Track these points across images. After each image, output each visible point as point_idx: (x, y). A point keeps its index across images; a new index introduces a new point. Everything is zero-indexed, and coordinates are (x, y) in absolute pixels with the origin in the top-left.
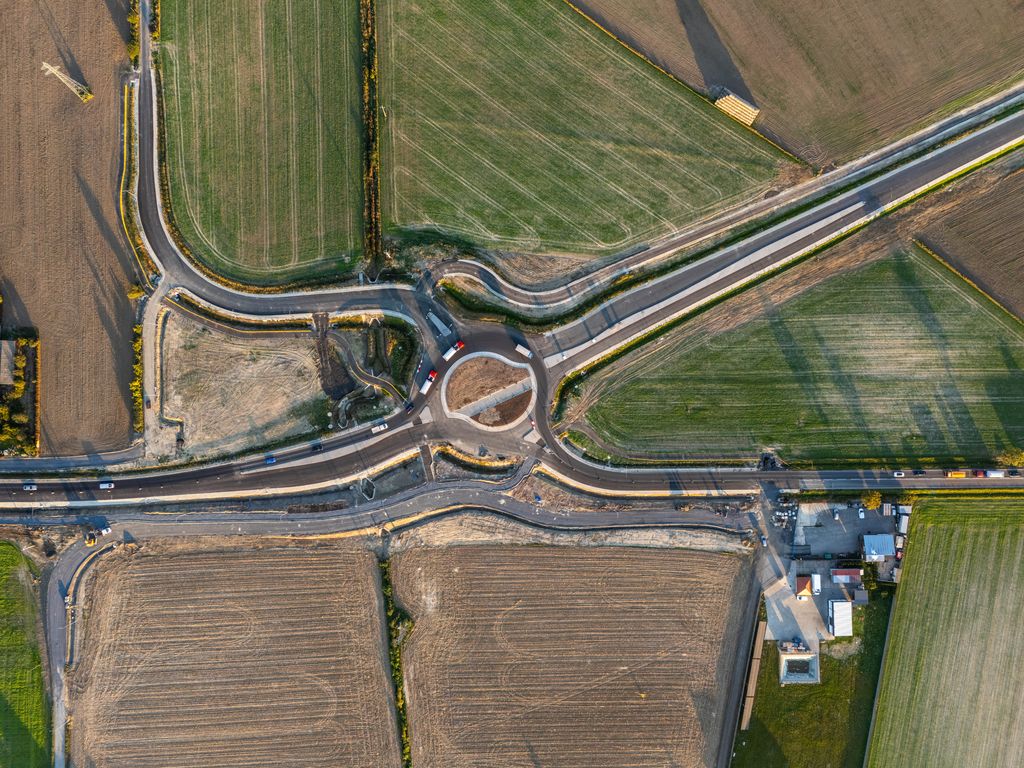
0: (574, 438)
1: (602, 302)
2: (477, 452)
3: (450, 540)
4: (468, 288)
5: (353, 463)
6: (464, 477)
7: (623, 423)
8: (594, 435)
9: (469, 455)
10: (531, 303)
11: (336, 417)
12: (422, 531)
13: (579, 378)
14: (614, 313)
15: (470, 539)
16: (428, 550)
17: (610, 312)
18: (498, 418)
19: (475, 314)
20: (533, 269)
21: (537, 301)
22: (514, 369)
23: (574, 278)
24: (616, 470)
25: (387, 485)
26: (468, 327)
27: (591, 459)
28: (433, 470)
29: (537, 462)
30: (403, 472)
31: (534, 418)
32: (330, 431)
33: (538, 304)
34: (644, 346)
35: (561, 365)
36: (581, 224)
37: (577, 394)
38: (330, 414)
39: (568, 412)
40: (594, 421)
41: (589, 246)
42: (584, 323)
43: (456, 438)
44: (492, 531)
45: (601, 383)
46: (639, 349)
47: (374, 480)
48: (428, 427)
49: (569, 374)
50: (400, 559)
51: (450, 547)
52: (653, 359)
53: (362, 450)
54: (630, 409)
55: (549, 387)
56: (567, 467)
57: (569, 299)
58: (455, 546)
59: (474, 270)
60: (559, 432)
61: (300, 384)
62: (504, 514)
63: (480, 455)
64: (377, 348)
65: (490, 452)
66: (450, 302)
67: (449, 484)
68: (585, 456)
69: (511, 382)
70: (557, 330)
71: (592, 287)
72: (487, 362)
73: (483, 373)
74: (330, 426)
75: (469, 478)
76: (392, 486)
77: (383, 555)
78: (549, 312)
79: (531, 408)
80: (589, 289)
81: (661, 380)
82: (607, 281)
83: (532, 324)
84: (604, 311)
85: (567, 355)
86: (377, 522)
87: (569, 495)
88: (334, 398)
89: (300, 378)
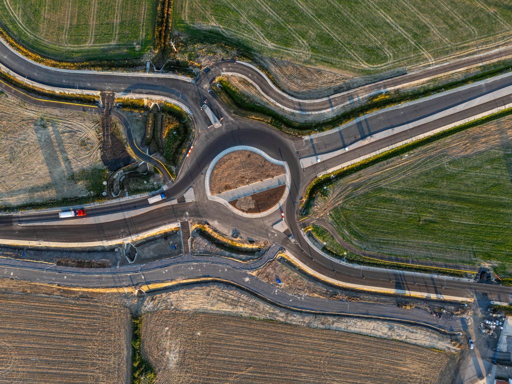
0: (317, 232)
1: (358, 116)
2: (231, 234)
3: (196, 307)
4: (242, 87)
5: (120, 228)
6: (216, 254)
7: (362, 225)
8: (336, 232)
9: (223, 235)
10: (295, 109)
11: (111, 186)
12: (173, 296)
13: (328, 181)
14: (368, 127)
15: (214, 308)
16: (176, 313)
17: (364, 125)
18: (253, 206)
19: (244, 112)
20: (301, 79)
21: (301, 107)
22: (272, 164)
23: (337, 91)
24: (350, 265)
25: (147, 252)
26: (237, 123)
27: (329, 252)
28: (189, 244)
29: (282, 249)
30: (163, 242)
31: (284, 210)
32: (104, 198)
33: (301, 110)
34: (390, 160)
35: (315, 167)
36: (349, 44)
37: (325, 194)
38: (105, 183)
39: (315, 209)
40: (337, 220)
41: (354, 65)
42: (340, 132)
43: (213, 219)
44: (234, 304)
45: (347, 188)
46: (385, 162)
47: (137, 246)
48: (191, 205)
49: (320, 175)
50: (151, 317)
51: (196, 313)
52: (396, 172)
53: (129, 218)
54: (370, 214)
55: (301, 185)
56: (308, 257)
57: (330, 110)
58: (200, 313)
59: (249, 72)
60: (304, 226)
61: (83, 153)
62: (247, 291)
63: (232, 236)
64: (154, 131)
65: (242, 235)
66: (224, 97)
67: (202, 259)
68: (324, 249)
69: (268, 176)
70: (315, 135)
71: (352, 101)
72: (249, 156)
73: (244, 165)
74: (104, 194)
75: (221, 255)
76: (152, 254)
77: (137, 312)
78: (310, 118)
79: (282, 201)
80: (348, 102)
81: (400, 192)
82: (365, 98)
83: (294, 127)
84: (359, 123)
85: (320, 159)
86: (135, 283)
87: (306, 282)
88: (110, 169)
89: (83, 147)
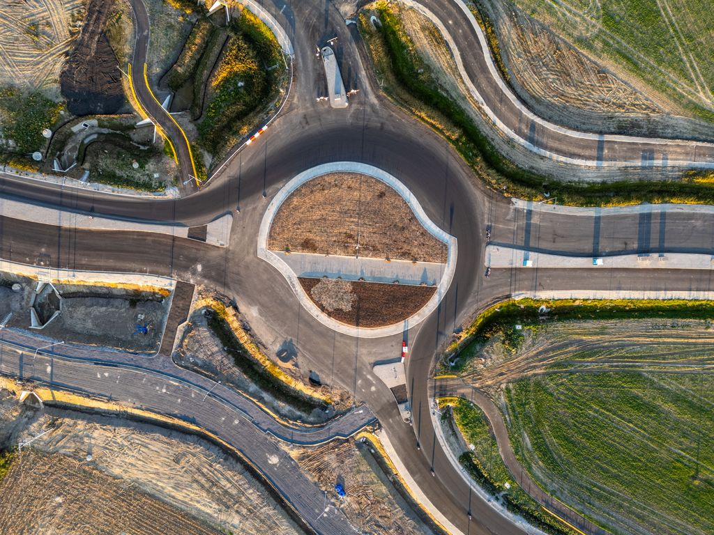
0: (465, 416)
1: (650, 201)
2: (277, 347)
3: (142, 477)
4: (423, 42)
5: (39, 243)
6: (229, 380)
7: (566, 439)
8: (504, 431)
9: (259, 344)
10: (519, 132)
11: (57, 146)
12: (99, 435)
13: (530, 315)
14: (662, 232)
15: (179, 495)
16: (91, 474)
17: (655, 225)
18: (346, 307)
19: (406, 96)
20: (557, 73)
21: (533, 135)
22: (425, 233)
23: (622, 130)
24: (508, 515)
25: (81, 317)
26: (384, 113)
27: (473, 469)
28: (179, 335)
29: (375, 424)
30: (123, 309)
31: (412, 341)
32: (33, 163)
33: (531, 140)
34: (681, 321)
35: (514, 273)
36: (690, 37)
37: (513, 340)
38: (47, 133)
39: (479, 364)
40: (517, 407)
41: (683, 87)
42: (598, 219)
43: (252, 301)
44: (226, 501)
45: (566, 345)
46: (669, 321)
47: (67, 296)
48: (214, 253)
49: (520, 297)
50: (34, 462)
51: (135, 491)
52: (684, 352)
53: (69, 230)
54: (593, 420)
55: (469, 300)
56: (424, 463)
57: (593, 163)
58: (144, 494)
59: (450, 15)
60: (442, 392)
61: (24, 49)
62: (264, 483)
63: (279, 354)
64: (198, 63)
65: (300, 360)
66: (376, 48)
67: (193, 377)
68: (466, 458)
69: (405, 255)
70: (542, 207)
71: (647, 163)
72: (382, 195)
73: (363, 211)
74: (37, 156)
75: (238, 385)
76: (89, 324)
77: (9, 438)
78: (543, 166)
79: (416, 320)
80: (639, 163)
81: (677, 399)
82: (680, 169)
83: (501, 172)
84: (646, 218)
85: (535, 260)
86: (27, 375)
87: (399, 513)
88: (70, 108)
89: (29, 37)
